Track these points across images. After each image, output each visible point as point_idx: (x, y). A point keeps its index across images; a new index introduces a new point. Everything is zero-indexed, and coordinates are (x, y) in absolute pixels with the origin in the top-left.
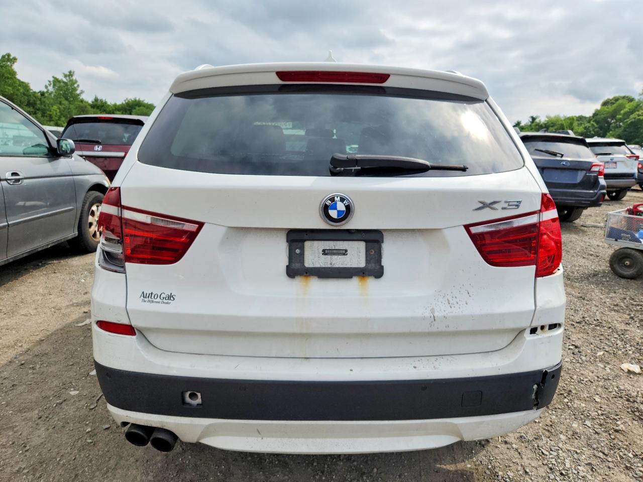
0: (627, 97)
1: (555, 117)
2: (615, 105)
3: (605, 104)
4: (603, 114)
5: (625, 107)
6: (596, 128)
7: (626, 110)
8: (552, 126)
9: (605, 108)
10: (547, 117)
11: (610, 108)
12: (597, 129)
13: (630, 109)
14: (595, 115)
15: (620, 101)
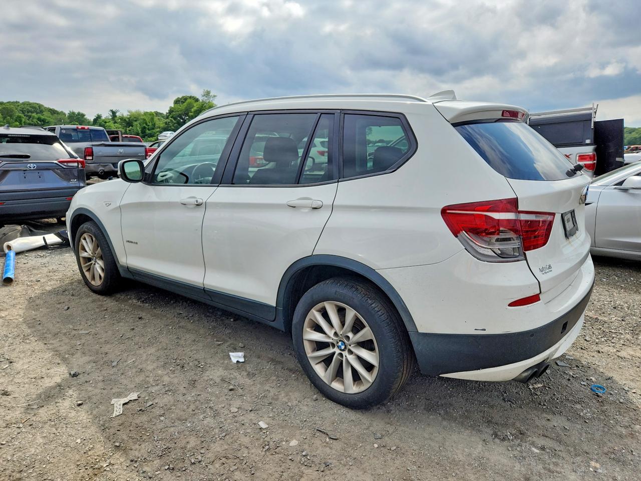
0: (193, 97)
1: (136, 112)
2: (185, 104)
3: (177, 102)
4: (178, 111)
5: (193, 106)
6: (175, 123)
7: (195, 108)
8: (136, 121)
9: (178, 106)
10: (129, 112)
11: (183, 107)
12: (176, 125)
13: (198, 108)
14: (171, 111)
15: (189, 101)
